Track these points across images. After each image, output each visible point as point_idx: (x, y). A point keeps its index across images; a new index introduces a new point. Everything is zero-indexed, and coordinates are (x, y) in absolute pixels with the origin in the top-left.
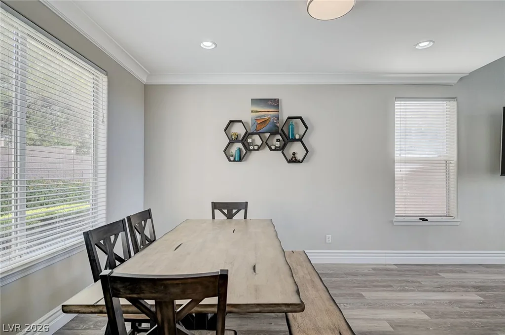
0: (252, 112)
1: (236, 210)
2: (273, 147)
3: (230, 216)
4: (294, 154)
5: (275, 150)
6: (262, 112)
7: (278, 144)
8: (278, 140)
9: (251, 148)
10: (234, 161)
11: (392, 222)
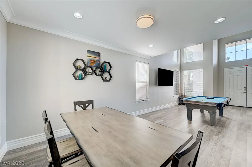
0: (88, 56)
1: (88, 104)
2: (98, 74)
3: (84, 108)
4: (106, 78)
5: (99, 75)
6: (93, 57)
7: (100, 73)
8: (99, 71)
9: (88, 73)
10: (79, 79)
11: (135, 102)
